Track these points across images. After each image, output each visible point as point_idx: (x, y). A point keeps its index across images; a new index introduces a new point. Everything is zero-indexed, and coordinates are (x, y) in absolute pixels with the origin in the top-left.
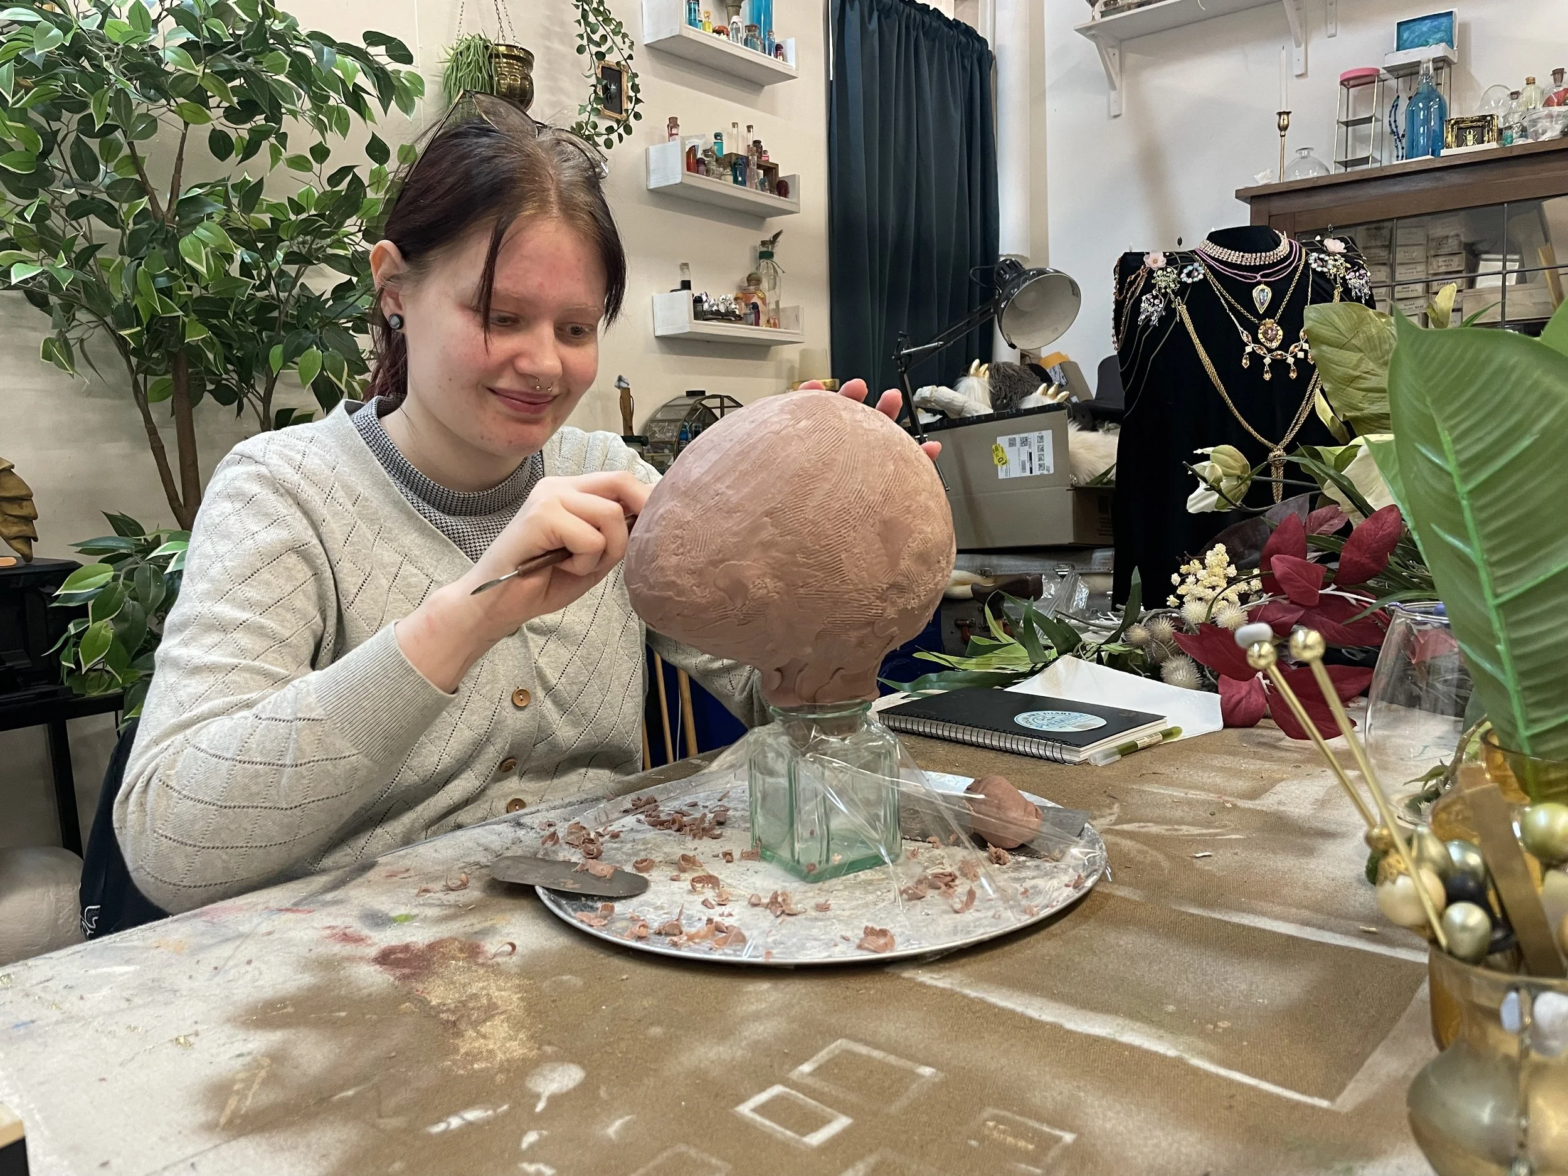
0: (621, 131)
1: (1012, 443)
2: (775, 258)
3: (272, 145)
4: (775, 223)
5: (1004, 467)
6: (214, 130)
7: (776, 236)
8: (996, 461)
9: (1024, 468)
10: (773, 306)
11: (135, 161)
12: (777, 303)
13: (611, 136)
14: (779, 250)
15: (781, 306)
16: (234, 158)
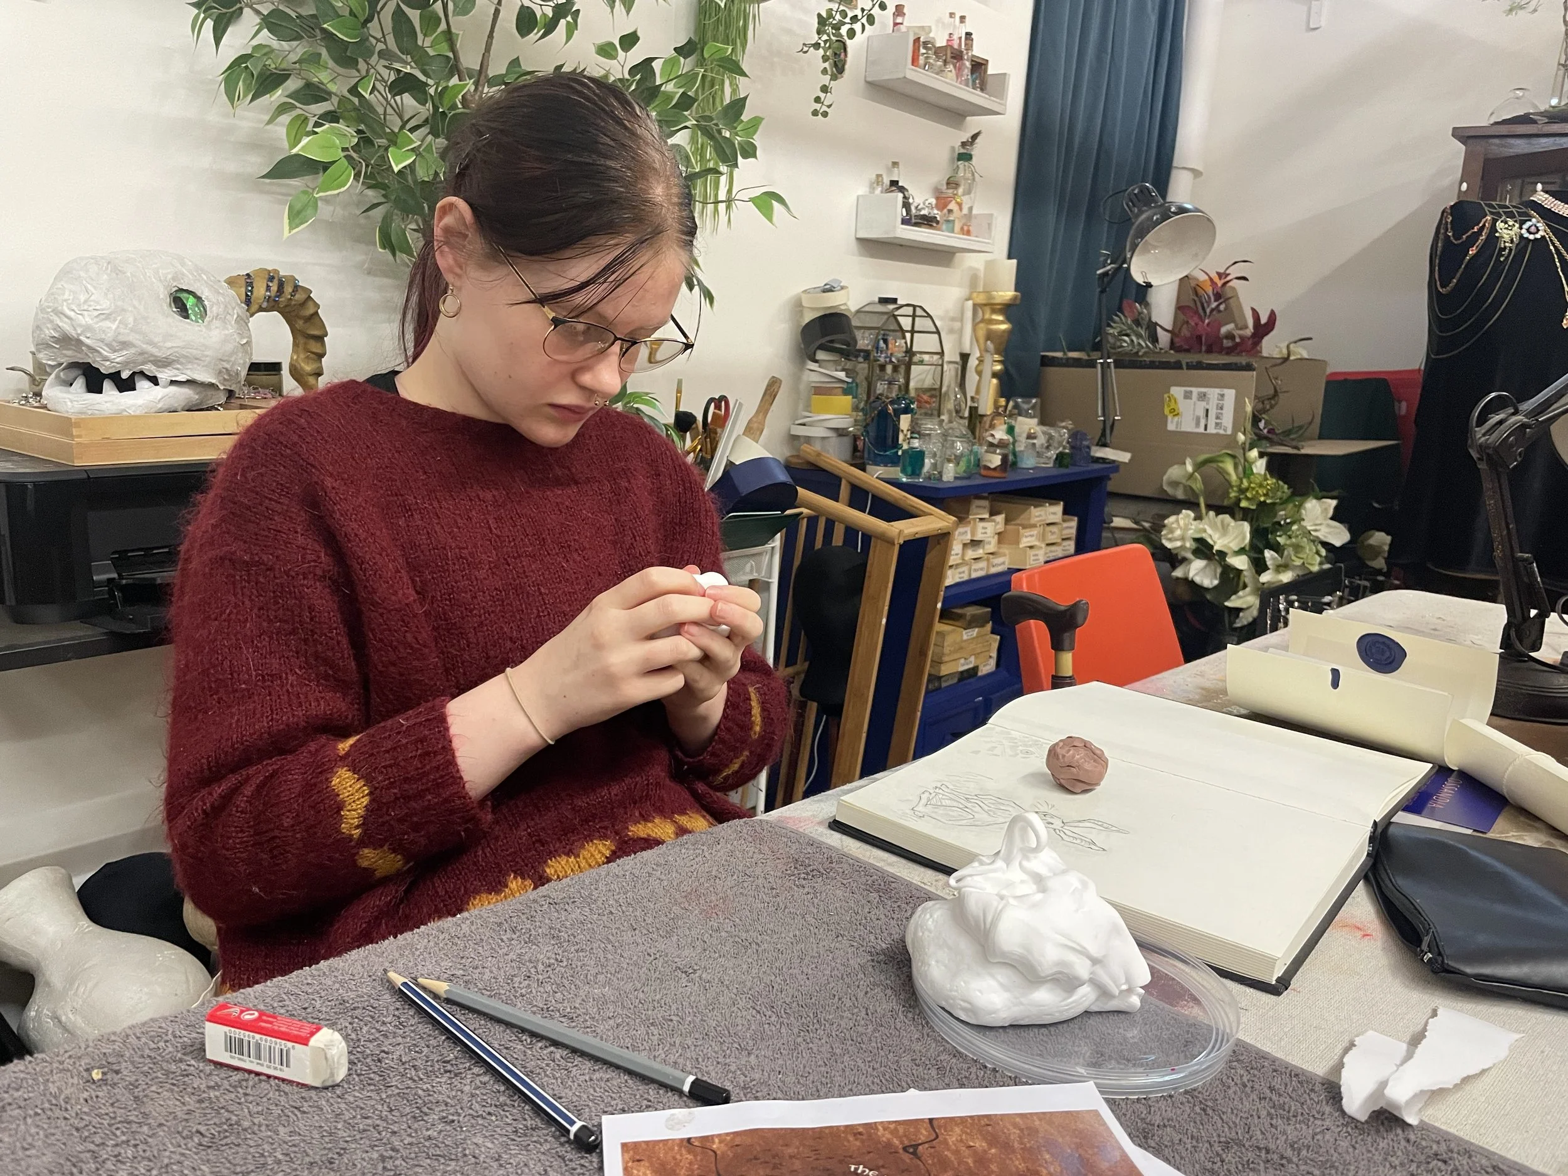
0: (864, 20)
1: (1188, 396)
2: (974, 161)
3: (568, 22)
4: (974, 123)
5: (1176, 419)
6: (522, 6)
7: (975, 137)
8: (1167, 411)
9: (1198, 424)
10: (965, 211)
11: (449, 37)
12: (971, 209)
13: (855, 26)
14: (976, 151)
15: (974, 212)
16: (534, 36)
